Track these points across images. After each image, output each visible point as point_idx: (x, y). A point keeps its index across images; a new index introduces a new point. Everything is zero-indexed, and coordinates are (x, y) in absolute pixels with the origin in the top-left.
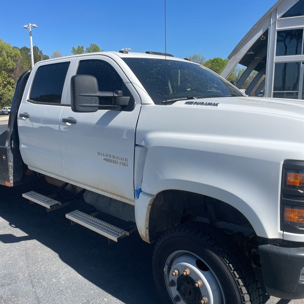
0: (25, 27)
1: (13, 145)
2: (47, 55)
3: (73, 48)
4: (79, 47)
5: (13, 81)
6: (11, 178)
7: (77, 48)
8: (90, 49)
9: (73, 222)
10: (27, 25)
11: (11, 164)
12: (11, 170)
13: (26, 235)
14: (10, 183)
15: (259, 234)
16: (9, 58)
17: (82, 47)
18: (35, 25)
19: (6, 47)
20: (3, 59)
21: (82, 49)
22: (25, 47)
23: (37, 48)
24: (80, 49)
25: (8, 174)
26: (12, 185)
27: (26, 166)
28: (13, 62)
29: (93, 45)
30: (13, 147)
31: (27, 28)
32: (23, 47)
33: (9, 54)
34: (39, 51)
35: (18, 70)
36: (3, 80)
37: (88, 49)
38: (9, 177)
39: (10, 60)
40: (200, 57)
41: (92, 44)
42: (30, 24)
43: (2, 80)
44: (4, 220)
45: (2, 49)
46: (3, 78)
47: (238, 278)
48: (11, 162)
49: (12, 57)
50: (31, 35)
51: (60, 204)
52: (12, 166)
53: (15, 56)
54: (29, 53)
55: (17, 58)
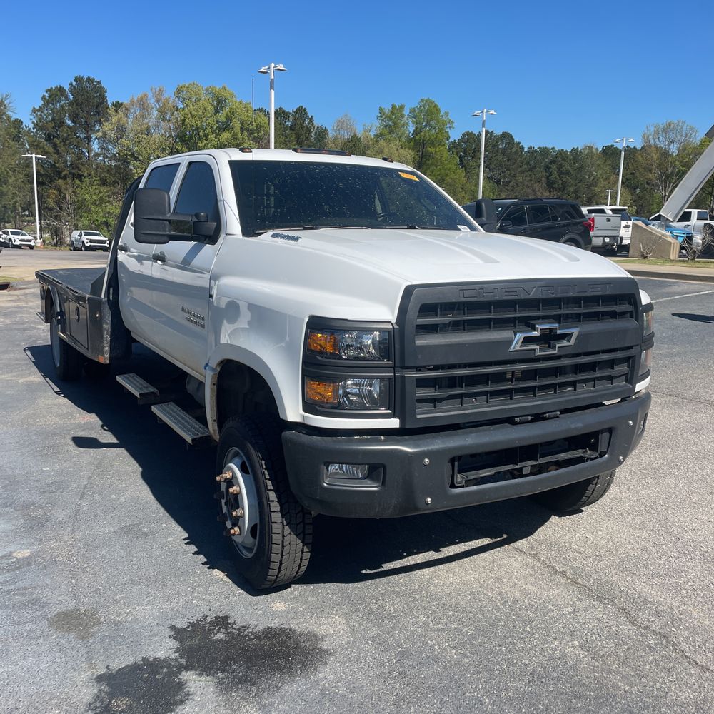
0: (262, 70)
1: (111, 297)
2: (324, 126)
3: (381, 111)
4: (393, 107)
6: (107, 349)
7: (390, 109)
8: (417, 111)
9: (161, 420)
10: (267, 67)
11: (107, 326)
12: (107, 337)
13: (116, 441)
14: (105, 358)
15: (282, 417)
16: (245, 133)
17: (402, 107)
18: (281, 67)
19: (239, 111)
20: (233, 136)
21: (401, 111)
23: (305, 110)
24: (395, 111)
25: (102, 342)
26: (108, 362)
27: (129, 332)
28: (252, 142)
29: (426, 101)
30: (111, 299)
31: (267, 72)
33: (246, 126)
34: (308, 116)
37: (414, 111)
38: (103, 347)
39: (246, 138)
40: (682, 128)
41: (422, 100)
42: (273, 65)
44: (98, 419)
45: (233, 114)
47: (269, 479)
48: (107, 324)
49: (251, 132)
50: (272, 87)
51: (158, 394)
52: (108, 331)
53: (258, 129)
54: (287, 123)
55: (260, 134)
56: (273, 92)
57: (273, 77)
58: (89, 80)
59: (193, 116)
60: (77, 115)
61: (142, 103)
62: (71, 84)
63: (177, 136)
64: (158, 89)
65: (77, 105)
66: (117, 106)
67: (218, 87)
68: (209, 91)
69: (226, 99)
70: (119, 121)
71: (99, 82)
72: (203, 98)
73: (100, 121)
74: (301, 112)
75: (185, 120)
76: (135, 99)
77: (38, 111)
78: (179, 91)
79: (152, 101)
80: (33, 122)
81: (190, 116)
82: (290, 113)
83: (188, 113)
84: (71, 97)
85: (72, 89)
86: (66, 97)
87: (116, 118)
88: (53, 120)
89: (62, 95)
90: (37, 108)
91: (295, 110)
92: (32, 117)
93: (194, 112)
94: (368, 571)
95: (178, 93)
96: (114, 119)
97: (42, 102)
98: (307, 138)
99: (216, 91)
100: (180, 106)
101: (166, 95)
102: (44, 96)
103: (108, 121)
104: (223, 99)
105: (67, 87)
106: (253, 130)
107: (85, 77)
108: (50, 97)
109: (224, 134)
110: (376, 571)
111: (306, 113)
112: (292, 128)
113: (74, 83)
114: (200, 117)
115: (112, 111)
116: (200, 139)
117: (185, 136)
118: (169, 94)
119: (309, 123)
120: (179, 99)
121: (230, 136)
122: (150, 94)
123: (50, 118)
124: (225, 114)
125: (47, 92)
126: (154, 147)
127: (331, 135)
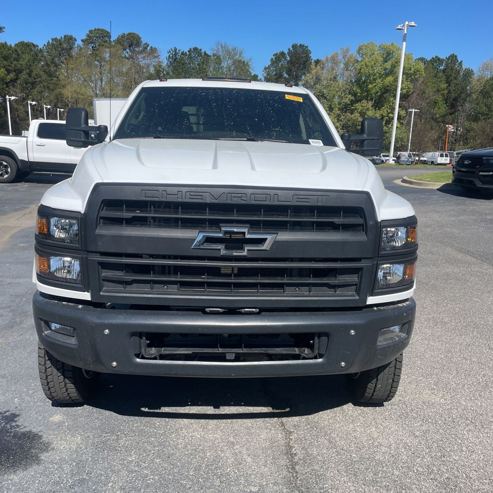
0: (398, 27)
5: (403, 113)
10: (402, 25)
16: (405, 76)
18: (413, 24)
20: (394, 79)
22: (436, 57)
23: (456, 56)
28: (409, 83)
32: (433, 58)
33: (406, 71)
34: (458, 61)
35: (415, 94)
36: (389, 111)
39: (405, 80)
42: (407, 23)
43: (387, 111)
46: (390, 109)
49: (409, 75)
50: (404, 40)
53: (415, 74)
54: (441, 68)
55: (416, 77)
56: (405, 43)
57: (406, 32)
58: (301, 46)
59: (367, 66)
60: (291, 70)
61: (334, 60)
62: (289, 49)
63: (356, 81)
64: (345, 49)
65: (291, 64)
66: (317, 62)
67: (388, 44)
68: (381, 47)
69: (393, 52)
70: (317, 73)
71: (307, 47)
72: (376, 53)
73: (304, 73)
74: (453, 58)
75: (361, 69)
76: (329, 57)
77: (267, 68)
78: (360, 49)
79: (340, 57)
80: (264, 76)
81: (365, 66)
82: (444, 60)
83: (364, 64)
84: (288, 58)
85: (290, 52)
86: (285, 58)
87: (315, 70)
88: (276, 75)
89: (283, 57)
90: (267, 66)
91: (448, 57)
92: (263, 73)
93: (368, 64)
94: (146, 410)
95: (359, 51)
96: (314, 72)
97: (270, 63)
98: (456, 78)
99: (387, 47)
100: (360, 60)
101: (350, 53)
102: (272, 58)
103: (309, 73)
104: (391, 52)
105: (286, 52)
106: (411, 74)
107: (299, 44)
108: (275, 59)
109: (389, 78)
110: (152, 411)
111: (456, 59)
112: (444, 71)
113: (291, 49)
114: (372, 67)
115: (313, 66)
116: (370, 83)
117: (360, 81)
118: (353, 52)
119: (458, 67)
120: (359, 55)
121: (392, 79)
122: (340, 52)
123: (274, 73)
124: (391, 64)
125: (274, 55)
126: (337, 89)
127: (476, 76)
